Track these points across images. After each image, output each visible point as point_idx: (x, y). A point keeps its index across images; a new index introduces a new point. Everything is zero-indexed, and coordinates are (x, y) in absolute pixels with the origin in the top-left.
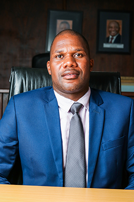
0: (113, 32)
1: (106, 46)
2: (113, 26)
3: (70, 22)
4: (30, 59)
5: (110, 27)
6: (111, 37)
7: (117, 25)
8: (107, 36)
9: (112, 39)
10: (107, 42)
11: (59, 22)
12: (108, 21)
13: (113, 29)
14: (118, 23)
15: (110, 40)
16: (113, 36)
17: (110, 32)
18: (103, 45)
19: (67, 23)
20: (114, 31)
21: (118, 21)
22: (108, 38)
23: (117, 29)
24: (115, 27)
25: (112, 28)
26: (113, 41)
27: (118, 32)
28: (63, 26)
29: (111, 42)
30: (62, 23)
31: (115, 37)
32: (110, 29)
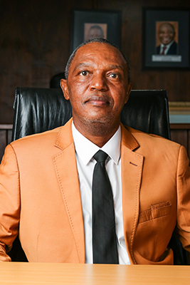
0: (165, 39)
1: (156, 58)
2: (165, 30)
3: (104, 27)
4: (48, 80)
5: (161, 32)
6: (162, 46)
7: (171, 29)
8: (157, 45)
9: (164, 48)
10: (158, 53)
11: (88, 26)
12: (158, 24)
13: (166, 35)
14: (172, 26)
15: (162, 51)
16: (165, 45)
17: (161, 39)
18: (151, 58)
19: (99, 28)
20: (166, 37)
21: (172, 23)
22: (159, 47)
23: (171, 35)
24: (169, 32)
25: (163, 32)
26: (166, 52)
27: (172, 38)
28: (93, 32)
29: (163, 54)
30: (92, 28)
31: (168, 47)
32: (161, 35)
